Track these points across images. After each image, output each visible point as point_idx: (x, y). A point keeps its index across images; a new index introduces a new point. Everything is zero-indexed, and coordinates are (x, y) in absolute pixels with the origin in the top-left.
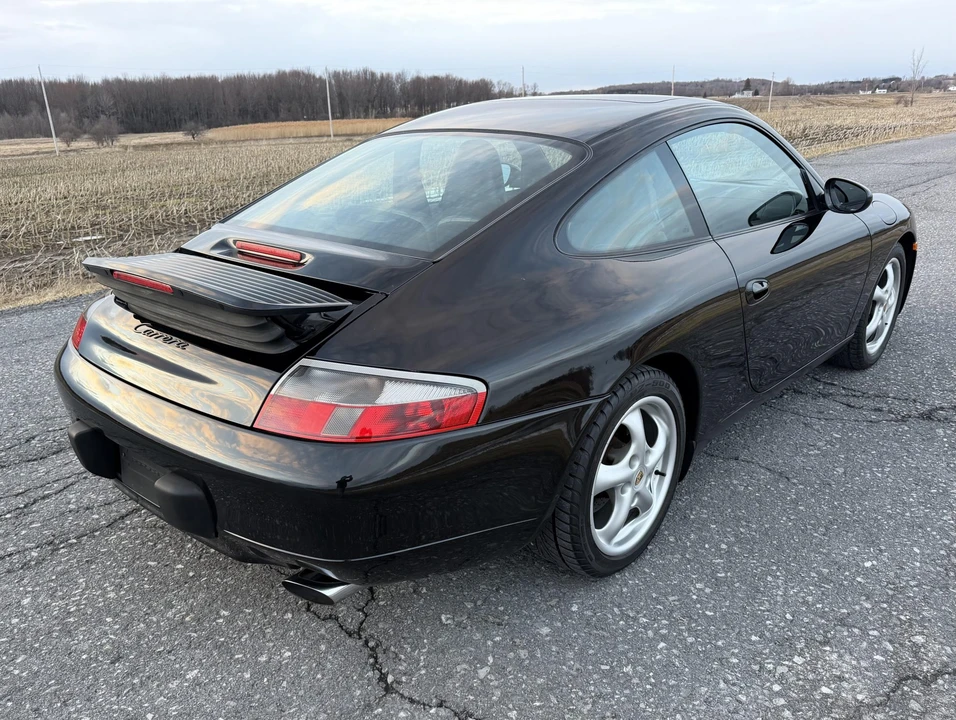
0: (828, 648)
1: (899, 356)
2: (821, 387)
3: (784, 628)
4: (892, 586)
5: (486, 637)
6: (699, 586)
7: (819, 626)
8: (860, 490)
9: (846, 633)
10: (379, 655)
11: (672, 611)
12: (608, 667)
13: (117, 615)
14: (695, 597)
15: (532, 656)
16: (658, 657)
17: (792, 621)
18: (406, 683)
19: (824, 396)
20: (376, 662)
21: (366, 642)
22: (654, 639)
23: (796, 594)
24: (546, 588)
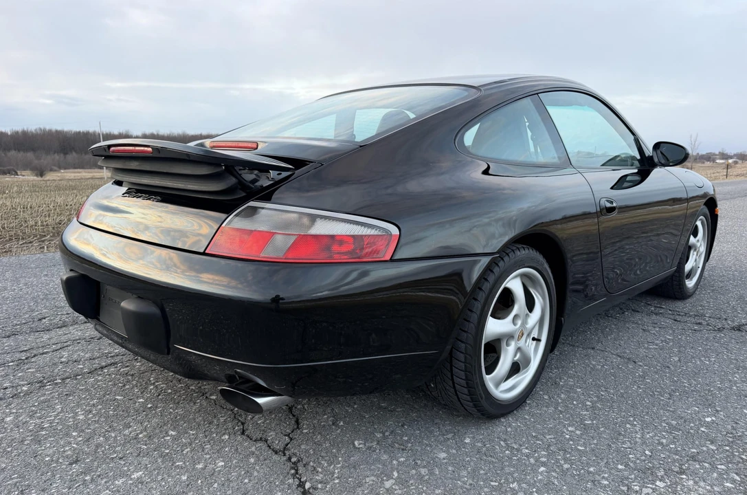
0: (684, 476)
1: (709, 293)
2: (653, 309)
3: (644, 461)
4: (731, 435)
5: (392, 459)
6: (570, 429)
7: (674, 461)
8: (693, 371)
9: (698, 466)
10: (299, 468)
11: (549, 446)
12: (497, 484)
13: (83, 431)
14: (568, 436)
15: (431, 473)
16: (539, 478)
17: (650, 456)
18: (321, 489)
19: (656, 314)
20: (297, 473)
21: (290, 459)
22: (535, 464)
23: (652, 437)
24: (443, 426)
